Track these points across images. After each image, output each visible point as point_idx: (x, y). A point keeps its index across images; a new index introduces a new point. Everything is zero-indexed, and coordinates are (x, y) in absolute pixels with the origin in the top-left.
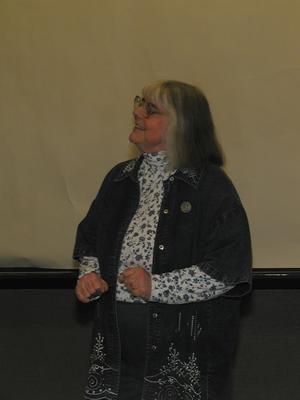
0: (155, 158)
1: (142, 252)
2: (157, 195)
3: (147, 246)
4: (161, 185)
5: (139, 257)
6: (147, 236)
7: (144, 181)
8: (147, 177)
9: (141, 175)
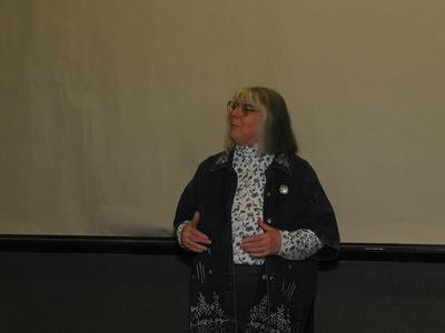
0: (250, 150)
1: (252, 224)
2: (257, 181)
4: (258, 173)
5: (250, 229)
6: (255, 213)
7: (240, 170)
8: (242, 167)
9: (235, 165)
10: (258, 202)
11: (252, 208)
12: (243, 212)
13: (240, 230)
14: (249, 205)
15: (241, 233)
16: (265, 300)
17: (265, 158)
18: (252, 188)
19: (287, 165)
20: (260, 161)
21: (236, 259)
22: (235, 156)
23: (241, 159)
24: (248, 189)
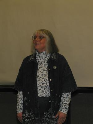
0: (42, 54)
2: (45, 65)
3: (45, 80)
4: (45, 62)
7: (39, 61)
8: (39, 60)
9: (37, 60)
10: (46, 73)
11: (44, 75)
12: (41, 77)
13: (40, 85)
14: (42, 75)
15: (40, 86)
16: (50, 110)
17: (47, 56)
18: (43, 68)
19: (55, 58)
20: (46, 57)
21: (39, 95)
22: (37, 56)
23: (38, 57)
24: (42, 68)
